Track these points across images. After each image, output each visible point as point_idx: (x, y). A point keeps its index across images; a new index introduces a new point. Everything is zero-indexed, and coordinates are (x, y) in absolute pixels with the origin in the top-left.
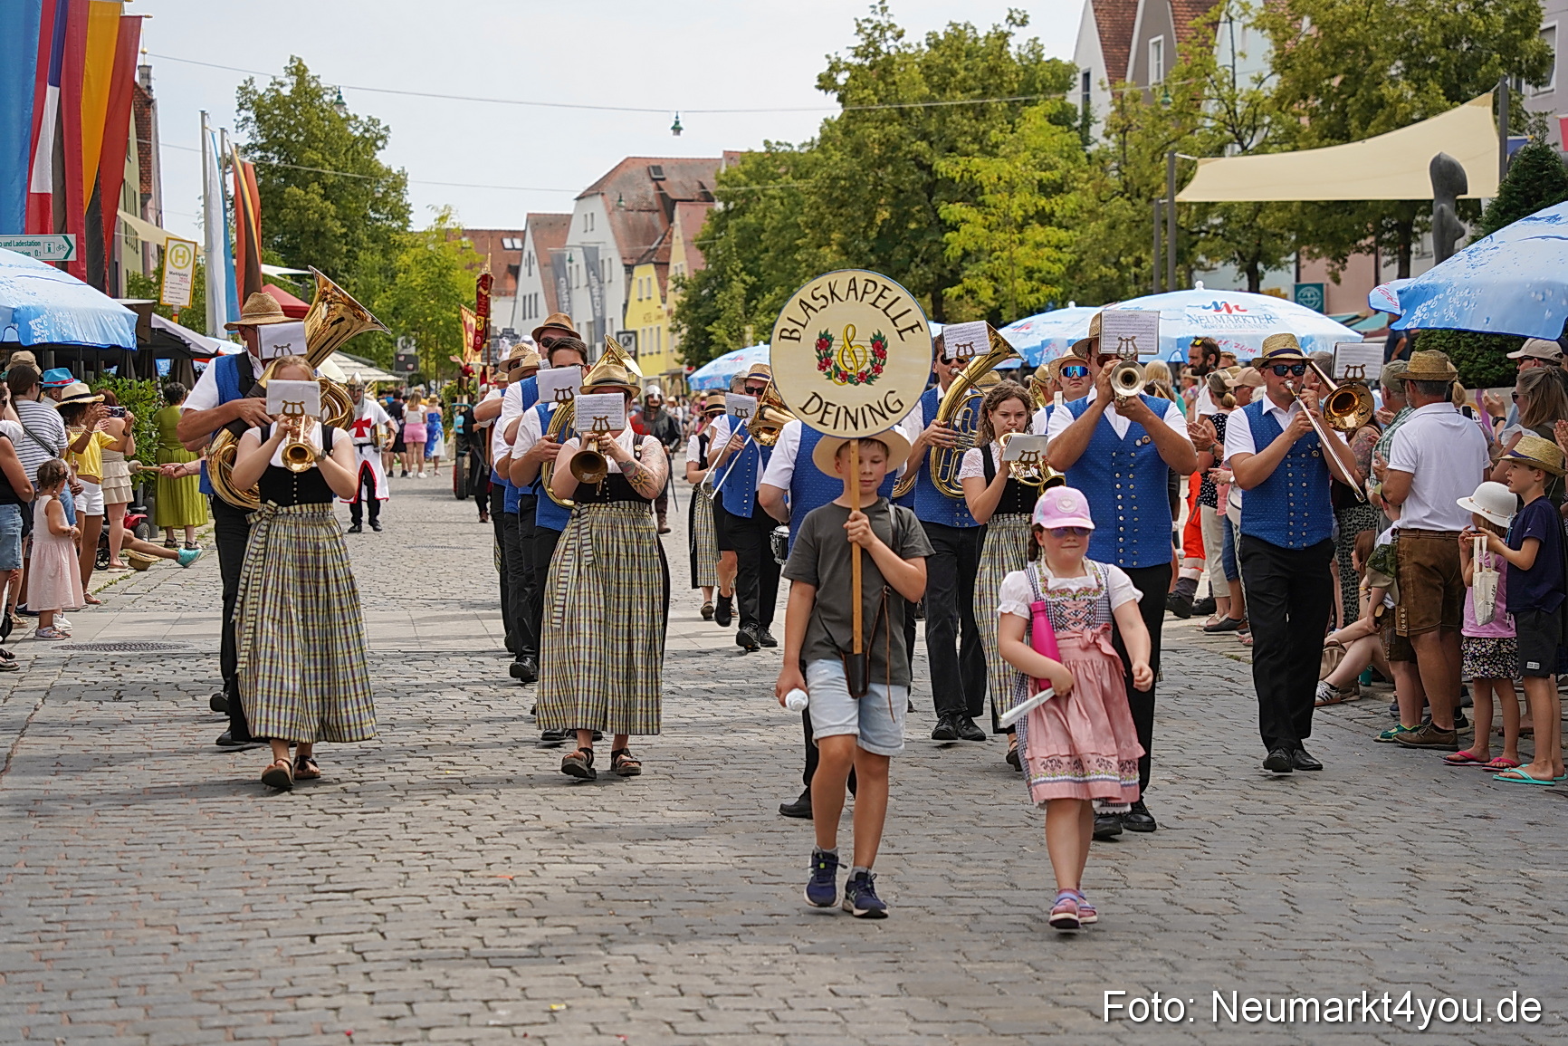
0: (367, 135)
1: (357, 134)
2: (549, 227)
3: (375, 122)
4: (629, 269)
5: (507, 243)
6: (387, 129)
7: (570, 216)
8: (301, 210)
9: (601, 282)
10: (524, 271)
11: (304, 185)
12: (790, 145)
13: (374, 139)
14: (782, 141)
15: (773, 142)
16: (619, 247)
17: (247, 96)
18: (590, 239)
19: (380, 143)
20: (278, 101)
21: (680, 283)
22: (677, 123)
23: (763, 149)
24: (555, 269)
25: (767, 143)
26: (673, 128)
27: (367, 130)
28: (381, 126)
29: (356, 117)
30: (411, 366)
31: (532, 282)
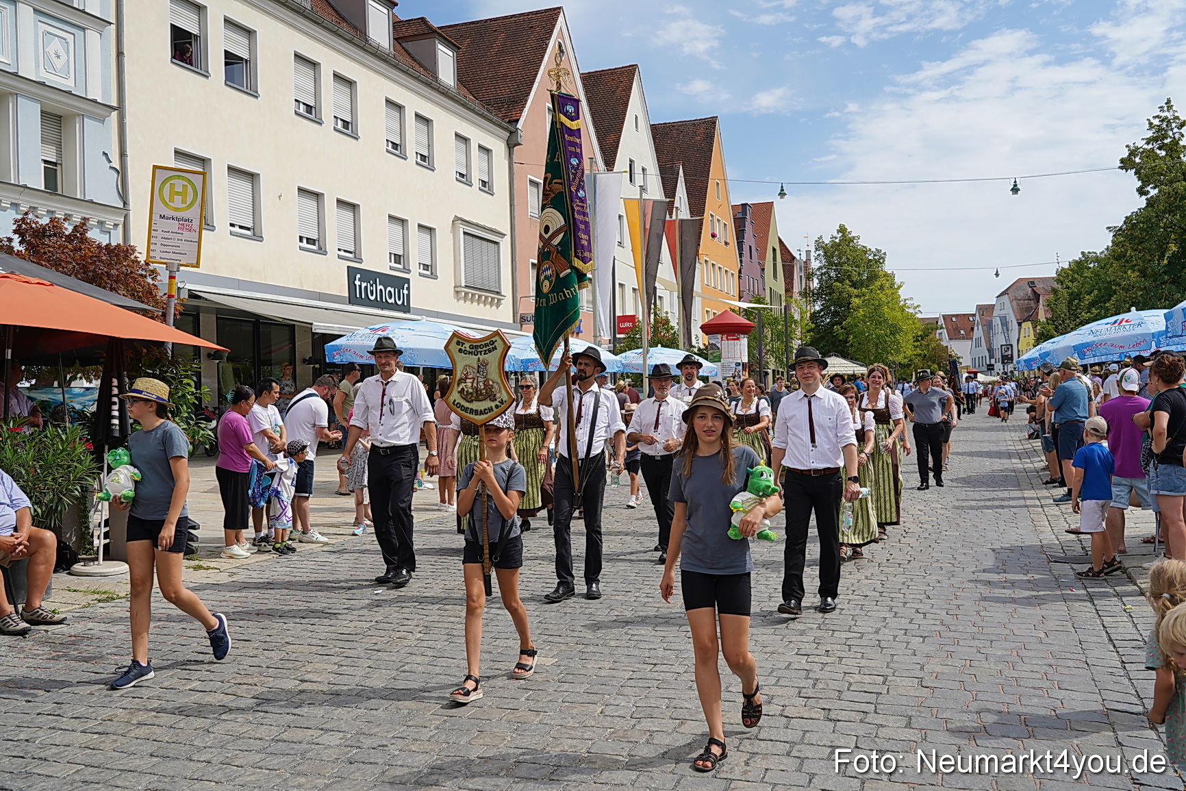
0: (876, 258)
1: (870, 258)
2: (985, 310)
3: (879, 251)
4: (1020, 324)
5: (971, 319)
6: (885, 254)
8: (841, 293)
9: (1008, 330)
10: (976, 328)
11: (842, 282)
12: (1095, 253)
13: (880, 259)
15: (1086, 252)
16: (1015, 316)
17: (819, 245)
18: (1003, 313)
19: (881, 261)
20: (835, 246)
22: (1015, 185)
23: (1081, 256)
24: (989, 326)
25: (1083, 253)
26: (1012, 190)
27: (875, 255)
28: (883, 252)
29: (870, 249)
31: (978, 332)
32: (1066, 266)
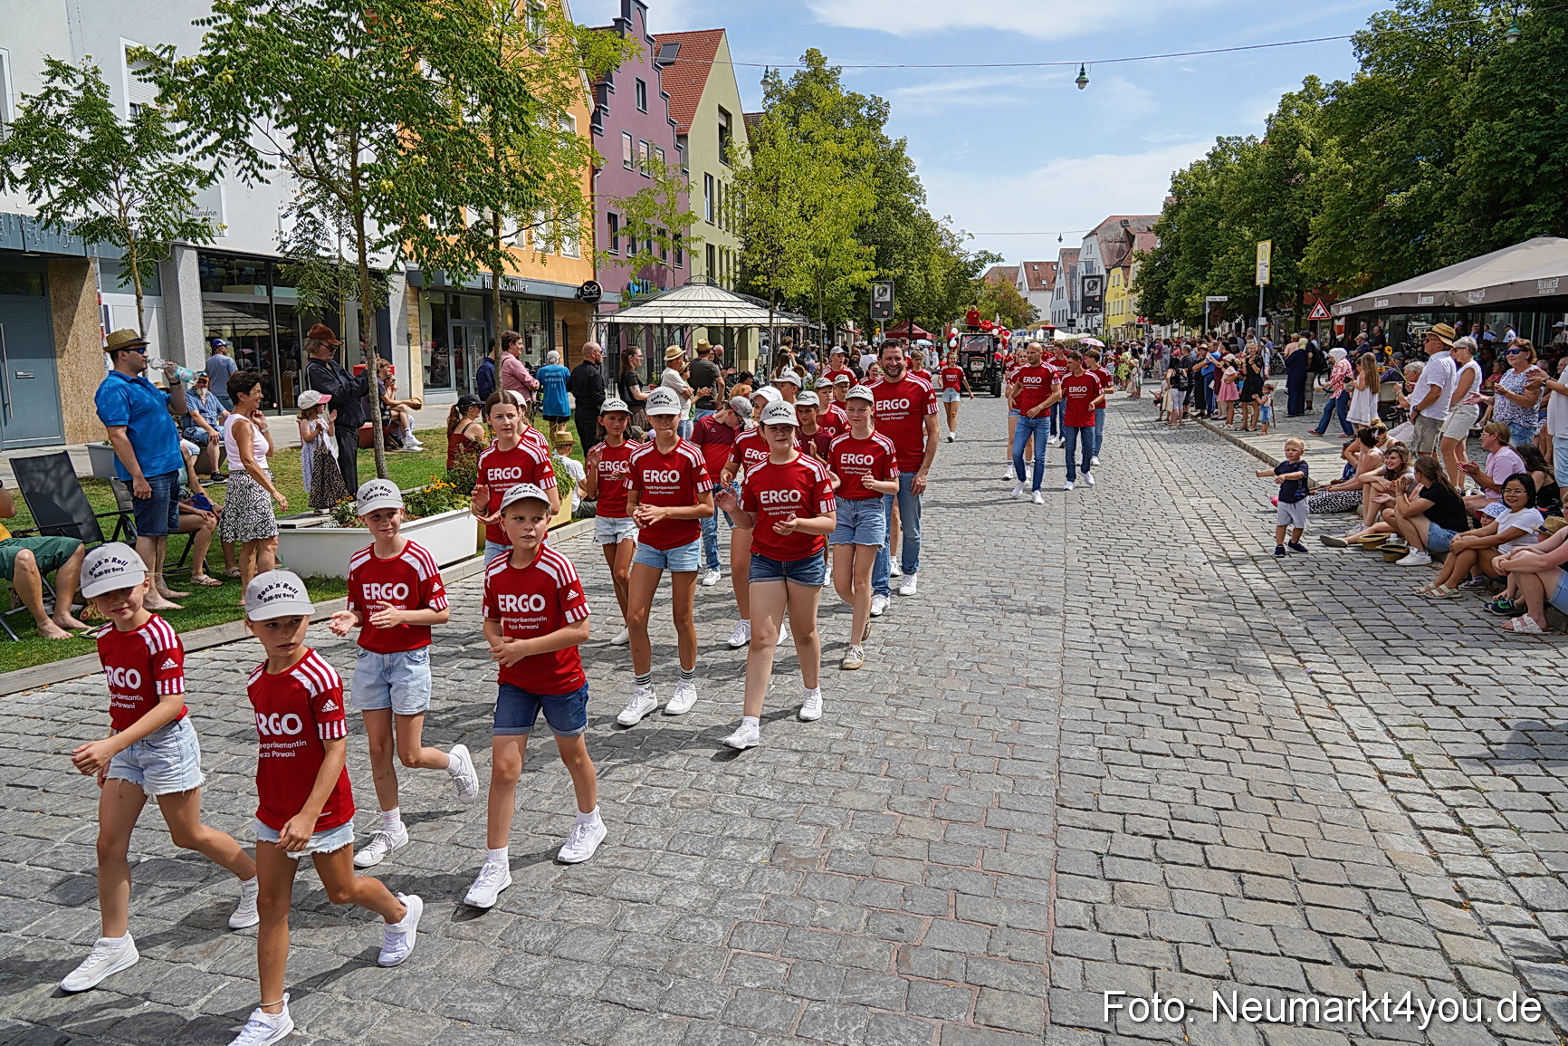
0: (872, 112)
2: (1068, 254)
4: (1109, 271)
5: (1054, 266)
7: (1078, 250)
10: (1058, 277)
12: (1240, 139)
14: (1232, 135)
16: (1104, 260)
21: (1140, 257)
23: (1216, 144)
28: (883, 100)
30: (885, 313)
31: (1061, 282)
32: (1187, 169)
